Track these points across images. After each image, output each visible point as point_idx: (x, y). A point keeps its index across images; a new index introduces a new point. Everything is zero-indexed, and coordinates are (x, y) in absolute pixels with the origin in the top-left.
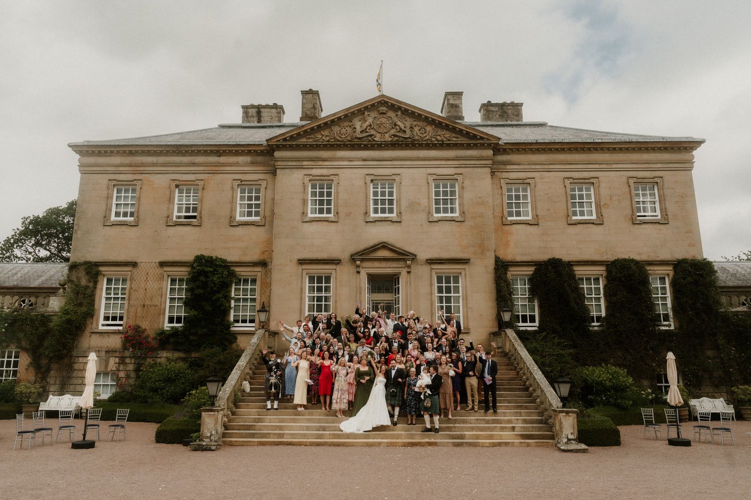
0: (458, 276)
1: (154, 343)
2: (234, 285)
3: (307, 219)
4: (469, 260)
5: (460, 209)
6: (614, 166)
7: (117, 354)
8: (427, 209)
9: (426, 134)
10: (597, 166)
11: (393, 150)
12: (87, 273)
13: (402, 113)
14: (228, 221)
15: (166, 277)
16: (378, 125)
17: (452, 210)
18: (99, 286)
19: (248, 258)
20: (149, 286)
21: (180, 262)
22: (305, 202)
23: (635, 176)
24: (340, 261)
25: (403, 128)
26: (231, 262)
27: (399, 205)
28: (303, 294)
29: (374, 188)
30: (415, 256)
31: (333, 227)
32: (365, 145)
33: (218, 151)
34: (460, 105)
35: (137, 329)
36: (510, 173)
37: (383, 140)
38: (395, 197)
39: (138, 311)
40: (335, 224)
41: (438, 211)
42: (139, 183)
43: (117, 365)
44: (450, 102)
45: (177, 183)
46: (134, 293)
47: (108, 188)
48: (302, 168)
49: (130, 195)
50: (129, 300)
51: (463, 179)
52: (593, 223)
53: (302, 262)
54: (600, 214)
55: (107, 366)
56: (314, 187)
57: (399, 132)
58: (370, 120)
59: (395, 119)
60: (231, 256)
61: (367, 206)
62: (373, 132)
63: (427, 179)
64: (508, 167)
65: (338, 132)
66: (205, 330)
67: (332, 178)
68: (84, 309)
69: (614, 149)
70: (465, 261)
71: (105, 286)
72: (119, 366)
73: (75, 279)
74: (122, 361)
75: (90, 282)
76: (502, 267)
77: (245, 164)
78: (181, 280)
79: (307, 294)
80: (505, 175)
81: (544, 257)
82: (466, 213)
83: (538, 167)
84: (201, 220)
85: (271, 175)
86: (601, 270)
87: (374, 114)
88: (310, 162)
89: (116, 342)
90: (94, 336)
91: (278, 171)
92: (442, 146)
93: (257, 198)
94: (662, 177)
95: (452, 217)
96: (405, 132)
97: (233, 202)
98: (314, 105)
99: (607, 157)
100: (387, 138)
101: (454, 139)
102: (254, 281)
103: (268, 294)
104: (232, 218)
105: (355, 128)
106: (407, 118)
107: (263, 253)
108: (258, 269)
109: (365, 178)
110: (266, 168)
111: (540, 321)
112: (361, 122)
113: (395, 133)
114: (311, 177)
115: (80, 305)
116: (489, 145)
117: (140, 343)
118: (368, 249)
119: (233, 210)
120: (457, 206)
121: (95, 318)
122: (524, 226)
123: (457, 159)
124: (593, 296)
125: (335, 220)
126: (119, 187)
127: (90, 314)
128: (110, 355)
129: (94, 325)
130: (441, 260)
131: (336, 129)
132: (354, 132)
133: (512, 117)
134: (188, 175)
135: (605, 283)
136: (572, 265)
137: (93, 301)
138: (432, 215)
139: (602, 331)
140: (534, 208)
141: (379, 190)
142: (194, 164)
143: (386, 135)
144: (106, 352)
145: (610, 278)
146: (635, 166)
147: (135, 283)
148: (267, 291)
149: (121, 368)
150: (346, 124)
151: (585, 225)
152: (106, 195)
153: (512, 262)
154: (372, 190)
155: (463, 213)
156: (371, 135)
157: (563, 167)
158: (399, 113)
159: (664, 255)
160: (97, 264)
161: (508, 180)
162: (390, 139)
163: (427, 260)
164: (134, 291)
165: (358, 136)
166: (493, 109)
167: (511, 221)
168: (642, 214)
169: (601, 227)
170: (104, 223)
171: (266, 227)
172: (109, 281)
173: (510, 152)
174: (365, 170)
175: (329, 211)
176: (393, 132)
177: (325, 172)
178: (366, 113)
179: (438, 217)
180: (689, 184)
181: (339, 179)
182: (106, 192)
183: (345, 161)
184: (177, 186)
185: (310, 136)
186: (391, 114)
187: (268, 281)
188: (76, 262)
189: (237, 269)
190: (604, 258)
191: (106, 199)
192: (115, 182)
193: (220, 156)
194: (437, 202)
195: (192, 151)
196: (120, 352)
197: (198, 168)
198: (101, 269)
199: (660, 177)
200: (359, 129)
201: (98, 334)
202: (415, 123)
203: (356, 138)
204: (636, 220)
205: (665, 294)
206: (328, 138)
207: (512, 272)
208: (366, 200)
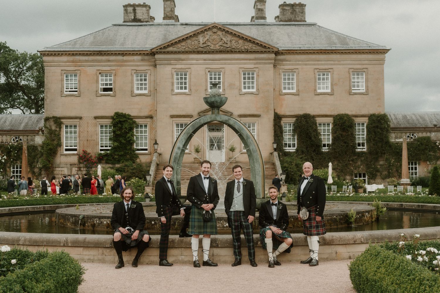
0: (255, 124)
1: (95, 160)
2: (135, 128)
3: (174, 93)
4: (260, 115)
5: (256, 88)
6: (342, 62)
7: (76, 166)
8: (239, 87)
9: (238, 45)
10: (332, 62)
11: (221, 54)
12: (55, 123)
13: (225, 33)
14: (130, 93)
15: (98, 124)
16: (212, 39)
17: (253, 87)
18: (62, 130)
19: (142, 114)
20: (90, 130)
21: (106, 117)
22: (173, 84)
23: (353, 68)
24: (193, 116)
25: (226, 42)
26: (133, 117)
27: (224, 86)
28: (173, 134)
29: (210, 75)
30: (232, 113)
31: (188, 98)
32: (205, 52)
33: (122, 54)
34: (264, 10)
35: (85, 152)
36: (285, 66)
37: (215, 48)
38: (221, 80)
39: (85, 143)
40: (189, 96)
41: (245, 88)
42: (78, 72)
43: (77, 171)
44: (258, 7)
45: (100, 71)
46: (81, 134)
47: (61, 75)
48: (170, 64)
49: (73, 78)
50: (79, 137)
51: (259, 71)
52: (328, 94)
53: (172, 117)
54: (332, 89)
55: (71, 172)
56: (177, 75)
57: (224, 44)
58: (207, 37)
59: (221, 36)
60: (133, 113)
61: (206, 86)
62: (209, 44)
63: (239, 71)
64: (284, 62)
65: (190, 44)
66: (122, 153)
67: (187, 70)
68: (55, 142)
69: (342, 53)
70: (258, 116)
71: (65, 130)
72: (78, 172)
73: (48, 126)
74: (79, 169)
75: (57, 128)
76: (278, 118)
77: (138, 61)
78: (106, 126)
79: (175, 134)
80: (282, 67)
81: (301, 113)
82: (260, 89)
83: (300, 62)
84: (115, 93)
85: (153, 67)
86: (331, 120)
87: (210, 33)
88: (175, 61)
89: (75, 159)
90: (62, 156)
91: (157, 66)
92: (247, 52)
93: (145, 80)
94: (367, 69)
95: (252, 92)
96: (227, 43)
97: (132, 82)
98: (171, 9)
99: (338, 56)
100: (217, 47)
101: (254, 48)
102: (146, 126)
103: (154, 133)
104: (132, 92)
105: (199, 41)
106: (229, 35)
107: (150, 111)
108: (148, 120)
109: (205, 70)
110: (150, 63)
111: (297, 147)
112: (203, 38)
113: (222, 45)
114: (176, 69)
115: (54, 140)
116: (273, 52)
117: (88, 160)
118: (207, 110)
119: (132, 87)
120: (255, 85)
121: (62, 147)
122: (291, 96)
123: (255, 59)
124: (326, 133)
125: (190, 94)
126: (67, 74)
127: (60, 145)
128: (73, 166)
129: (62, 151)
130: (245, 115)
131: (189, 41)
132: (199, 43)
133: (299, 13)
134: (106, 67)
135: (332, 126)
136: (315, 117)
137: (60, 138)
138: (241, 91)
139: (328, 152)
140: (298, 86)
141: (213, 76)
142: (109, 61)
143: (217, 46)
144: (71, 165)
145: (335, 124)
146: (354, 62)
147: (81, 128)
148: (154, 132)
149: (79, 172)
150: (194, 39)
151: (324, 95)
152: (61, 79)
153: (283, 116)
154: (209, 76)
155: (258, 90)
156: (209, 46)
157: (314, 62)
158: (224, 33)
159: (365, 112)
160: (60, 118)
161: (283, 70)
162: (219, 48)
163: (238, 115)
164: (82, 132)
165: (201, 46)
166: (287, 9)
167: (284, 93)
168: (356, 88)
169: (332, 96)
170: (61, 95)
171: (151, 97)
172: (67, 127)
173: (285, 54)
174: (205, 65)
175: (185, 88)
176: (220, 43)
177: (183, 66)
178: (206, 33)
179: (244, 92)
180: (382, 72)
181: (191, 71)
182: (61, 77)
183: (194, 60)
184: (100, 73)
185: (175, 46)
186: (220, 33)
187: (154, 126)
188: (48, 117)
189: (136, 120)
190: (333, 113)
191: (61, 82)
192: (65, 72)
193: (123, 56)
194: (244, 83)
195: (108, 54)
196: (77, 165)
197: (112, 63)
198: (62, 120)
199: (366, 68)
200: (201, 42)
201: (64, 156)
202: (233, 38)
203: (200, 47)
204: (351, 92)
205: (364, 132)
206: (184, 47)
207: (284, 121)
208: (206, 83)
